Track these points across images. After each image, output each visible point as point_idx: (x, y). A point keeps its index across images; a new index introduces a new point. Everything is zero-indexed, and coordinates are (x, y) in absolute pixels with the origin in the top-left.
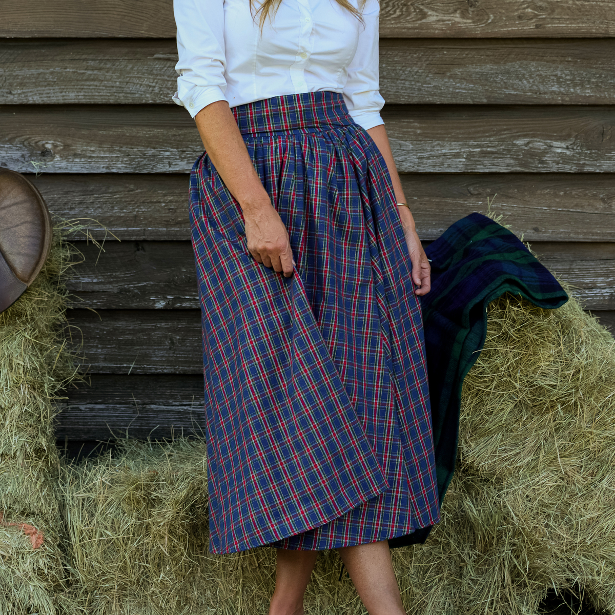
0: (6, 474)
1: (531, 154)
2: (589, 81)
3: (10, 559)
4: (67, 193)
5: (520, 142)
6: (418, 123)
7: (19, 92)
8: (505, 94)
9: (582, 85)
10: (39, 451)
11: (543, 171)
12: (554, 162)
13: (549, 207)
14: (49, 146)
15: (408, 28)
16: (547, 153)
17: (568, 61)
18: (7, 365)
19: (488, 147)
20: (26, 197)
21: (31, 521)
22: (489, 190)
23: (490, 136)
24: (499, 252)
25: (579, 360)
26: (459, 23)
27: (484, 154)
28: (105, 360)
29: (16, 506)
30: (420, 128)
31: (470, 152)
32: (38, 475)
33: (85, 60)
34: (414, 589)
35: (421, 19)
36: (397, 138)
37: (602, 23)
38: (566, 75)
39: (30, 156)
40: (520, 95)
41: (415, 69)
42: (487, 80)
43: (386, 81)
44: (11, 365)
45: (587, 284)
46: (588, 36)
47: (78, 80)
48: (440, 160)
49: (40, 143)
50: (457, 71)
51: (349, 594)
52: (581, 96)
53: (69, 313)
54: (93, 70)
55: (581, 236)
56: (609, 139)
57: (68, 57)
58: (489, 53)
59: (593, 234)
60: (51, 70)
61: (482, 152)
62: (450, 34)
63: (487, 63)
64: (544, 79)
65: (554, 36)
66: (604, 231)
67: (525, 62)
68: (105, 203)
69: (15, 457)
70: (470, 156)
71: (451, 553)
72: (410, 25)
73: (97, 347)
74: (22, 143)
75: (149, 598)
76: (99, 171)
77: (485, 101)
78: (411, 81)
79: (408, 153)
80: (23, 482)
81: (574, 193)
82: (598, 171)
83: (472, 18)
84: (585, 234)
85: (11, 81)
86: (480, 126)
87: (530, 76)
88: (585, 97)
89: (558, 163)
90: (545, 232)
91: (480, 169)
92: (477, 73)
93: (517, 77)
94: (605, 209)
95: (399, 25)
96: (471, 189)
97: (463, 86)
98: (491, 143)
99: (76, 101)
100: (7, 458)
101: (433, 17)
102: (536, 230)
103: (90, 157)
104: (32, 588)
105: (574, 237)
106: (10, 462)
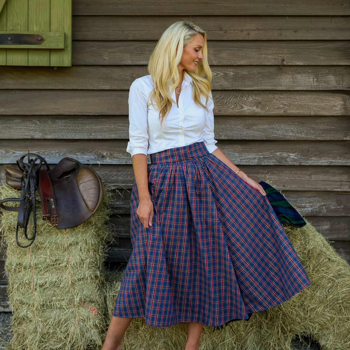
0: (84, 286)
1: (282, 158)
2: (303, 132)
3: (85, 320)
4: (111, 171)
5: (278, 154)
6: (240, 146)
7: (94, 134)
8: (272, 136)
9: (301, 133)
10: (96, 277)
11: (287, 164)
12: (291, 161)
13: (288, 177)
14: (105, 154)
15: (237, 112)
16: (288, 158)
17: (296, 124)
18: (85, 243)
19: (266, 155)
20: (93, 178)
21: (93, 305)
22: (266, 171)
23: (266, 151)
24: (275, 201)
25: (310, 247)
26: (255, 110)
27: (265, 158)
28: (124, 232)
29: (87, 299)
30: (241, 148)
31: (260, 157)
32: (96, 286)
33: (118, 123)
34: (242, 332)
35: (241, 109)
36: (232, 152)
37: (308, 110)
38: (295, 129)
39: (98, 158)
40: (278, 137)
41: (239, 127)
42: (266, 131)
43: (228, 131)
44: (86, 243)
45: (303, 206)
46: (303, 115)
47: (115, 130)
48: (248, 160)
49: (102, 153)
50: (255, 127)
51: (216, 334)
52: (300, 137)
53: (111, 216)
54: (121, 127)
55: (301, 189)
56: (311, 153)
57: (112, 122)
58: (266, 121)
59: (305, 188)
60: (106, 126)
61: (264, 157)
62: (252, 114)
63: (266, 125)
64: (287, 131)
65: (291, 115)
66: (309, 186)
67: (280, 124)
68: (125, 175)
69: (87, 279)
70: (259, 159)
71: (257, 319)
72: (237, 111)
73: (121, 228)
74: (95, 153)
75: (139, 335)
76: (123, 164)
77: (265, 139)
78: (237, 131)
79: (237, 157)
80: (90, 289)
81: (298, 172)
82: (307, 165)
83: (260, 108)
84: (302, 188)
85: (91, 130)
86: (263, 148)
87: (282, 129)
88: (302, 137)
89: (292, 162)
90: (287, 187)
91: (263, 164)
92: (262, 128)
93: (277, 130)
94: (309, 178)
95: (233, 111)
96: (260, 171)
97: (257, 133)
98: (267, 154)
99: (115, 138)
100: (84, 279)
101: (246, 108)
102: (284, 186)
103: (120, 158)
104: (93, 332)
105: (298, 189)
106: (85, 282)
